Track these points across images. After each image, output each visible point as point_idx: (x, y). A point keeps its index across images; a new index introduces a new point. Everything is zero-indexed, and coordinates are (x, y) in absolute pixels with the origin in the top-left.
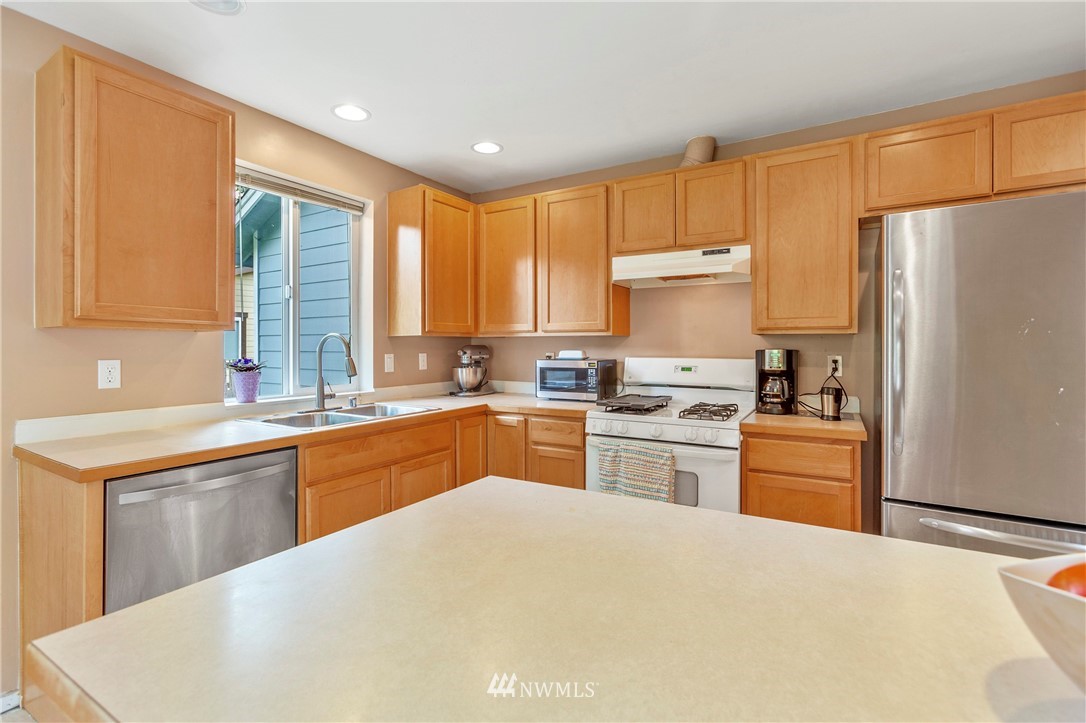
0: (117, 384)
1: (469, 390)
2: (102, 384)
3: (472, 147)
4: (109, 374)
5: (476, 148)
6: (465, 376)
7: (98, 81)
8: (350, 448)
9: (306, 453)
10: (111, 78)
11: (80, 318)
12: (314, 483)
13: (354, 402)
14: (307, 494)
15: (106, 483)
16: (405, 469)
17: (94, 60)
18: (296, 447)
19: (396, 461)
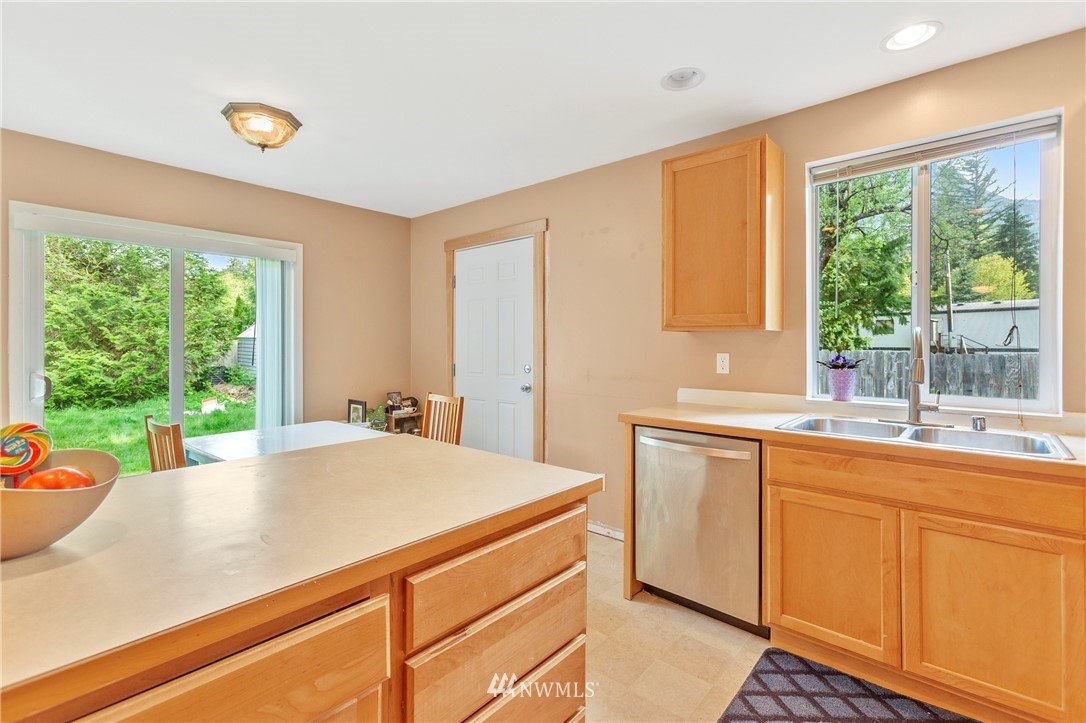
0: (727, 371)
2: (719, 371)
4: (723, 363)
7: (674, 173)
8: (825, 462)
9: (768, 450)
10: (679, 166)
11: (667, 326)
12: (775, 483)
13: (979, 423)
14: (768, 491)
15: (634, 426)
16: (936, 527)
17: (673, 161)
18: (760, 441)
19: (915, 507)
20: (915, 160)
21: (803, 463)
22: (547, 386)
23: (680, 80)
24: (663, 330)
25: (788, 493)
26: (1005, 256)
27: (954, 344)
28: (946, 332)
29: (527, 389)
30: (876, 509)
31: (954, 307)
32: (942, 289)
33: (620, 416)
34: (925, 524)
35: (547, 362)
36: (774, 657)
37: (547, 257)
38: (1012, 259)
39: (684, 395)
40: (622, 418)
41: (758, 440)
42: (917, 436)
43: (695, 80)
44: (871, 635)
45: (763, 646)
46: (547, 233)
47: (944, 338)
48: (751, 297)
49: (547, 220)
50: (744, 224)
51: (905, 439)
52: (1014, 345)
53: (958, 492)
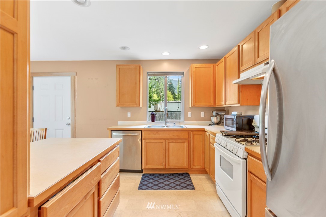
0: (130, 117)
1: (216, 124)
2: (128, 116)
3: (199, 48)
4: (129, 115)
5: (200, 48)
6: (214, 119)
7: (119, 68)
8: (154, 133)
9: (143, 132)
10: (121, 67)
11: (117, 106)
12: (145, 139)
13: (175, 124)
14: (143, 141)
15: (111, 131)
16: (170, 142)
17: (119, 65)
18: (141, 131)
19: (168, 139)
20: (165, 75)
21: (150, 134)
22: (76, 123)
23: (124, 48)
24: (116, 107)
25: (147, 141)
26: (170, 91)
27: (162, 110)
28: (160, 108)
29: (68, 124)
30: (162, 141)
31: (162, 102)
32: (159, 97)
33: (107, 129)
34: (169, 142)
35: (76, 116)
36: (144, 175)
37: (76, 84)
38: (171, 92)
39: (120, 123)
40: (108, 129)
41: (141, 130)
42: (167, 127)
43: (127, 49)
44: (161, 164)
45: (142, 174)
46: (76, 77)
47: (160, 109)
48: (137, 100)
49: (76, 73)
50: (136, 83)
51: (165, 127)
52: (178, 111)
53: (174, 135)
